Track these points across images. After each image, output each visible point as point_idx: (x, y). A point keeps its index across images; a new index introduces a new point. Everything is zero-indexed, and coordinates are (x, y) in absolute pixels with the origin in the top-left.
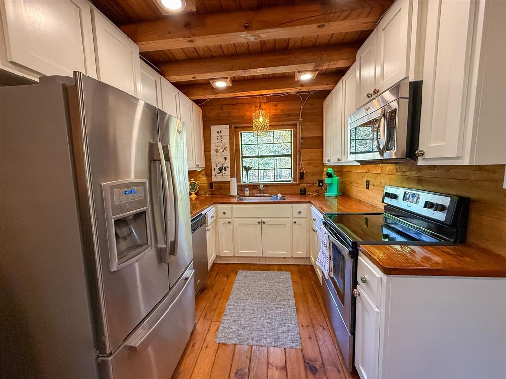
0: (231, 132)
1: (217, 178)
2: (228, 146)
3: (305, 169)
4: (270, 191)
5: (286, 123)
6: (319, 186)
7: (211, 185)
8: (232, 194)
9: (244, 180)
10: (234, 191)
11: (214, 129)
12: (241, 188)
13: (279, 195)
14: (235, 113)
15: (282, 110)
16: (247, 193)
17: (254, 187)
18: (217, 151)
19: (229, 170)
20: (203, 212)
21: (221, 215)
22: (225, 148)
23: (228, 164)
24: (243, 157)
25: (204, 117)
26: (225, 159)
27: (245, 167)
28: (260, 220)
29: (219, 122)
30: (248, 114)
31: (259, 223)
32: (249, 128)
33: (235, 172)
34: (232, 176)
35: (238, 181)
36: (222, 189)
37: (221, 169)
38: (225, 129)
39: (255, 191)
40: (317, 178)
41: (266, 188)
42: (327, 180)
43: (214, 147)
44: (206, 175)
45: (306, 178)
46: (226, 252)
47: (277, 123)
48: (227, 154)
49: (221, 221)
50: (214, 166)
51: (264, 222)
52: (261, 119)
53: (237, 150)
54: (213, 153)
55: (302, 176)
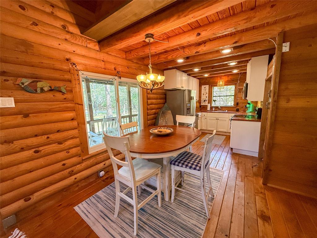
0: (209, 87)
1: (203, 104)
2: (208, 92)
3: (239, 101)
4: (223, 109)
5: (232, 83)
6: (245, 108)
7: (200, 106)
8: (208, 110)
9: (213, 105)
10: (209, 109)
11: (203, 87)
12: (211, 108)
13: (226, 111)
14: (211, 80)
15: (231, 78)
16: (214, 110)
17: (217, 107)
18: (203, 94)
19: (207, 101)
20: (198, 114)
21: (203, 116)
22: (207, 93)
23: (207, 99)
24: (213, 96)
25: (200, 82)
26: (206, 97)
27: (214, 100)
28: (217, 118)
29: (205, 84)
30: (216, 80)
31: (216, 119)
32: (216, 86)
33: (210, 102)
34: (208, 103)
35: (211, 105)
36: (204, 108)
37: (204, 101)
38: (207, 86)
39: (217, 109)
40: (244, 105)
41: (222, 108)
42: (248, 106)
43: (202, 93)
44: (199, 103)
45: (239, 105)
46: (204, 128)
47: (228, 83)
48: (207, 95)
49: (203, 118)
50: (202, 99)
51: (218, 119)
52: (221, 83)
53: (211, 94)
54: (202, 95)
55: (237, 104)
